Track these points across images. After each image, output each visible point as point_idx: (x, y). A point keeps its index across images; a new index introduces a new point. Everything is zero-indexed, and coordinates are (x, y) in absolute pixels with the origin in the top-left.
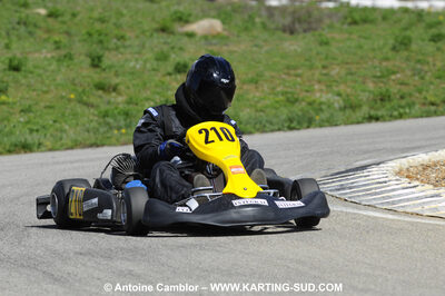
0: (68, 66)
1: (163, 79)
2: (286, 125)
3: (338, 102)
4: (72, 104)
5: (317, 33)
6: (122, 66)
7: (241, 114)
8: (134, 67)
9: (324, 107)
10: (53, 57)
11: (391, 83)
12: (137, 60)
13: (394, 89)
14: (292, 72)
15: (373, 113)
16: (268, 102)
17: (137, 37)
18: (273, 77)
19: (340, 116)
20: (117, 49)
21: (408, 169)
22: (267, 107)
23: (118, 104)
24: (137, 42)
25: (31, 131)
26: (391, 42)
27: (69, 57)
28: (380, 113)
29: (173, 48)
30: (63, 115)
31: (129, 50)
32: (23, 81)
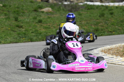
0: (8, 20)
1: (35, 24)
4: (10, 31)
5: (78, 12)
6: (24, 21)
8: (27, 21)
10: (4, 18)
11: (99, 26)
12: (28, 19)
13: (100, 28)
17: (28, 12)
20: (22, 16)
21: (104, 50)
23: (23, 31)
24: (28, 14)
26: (99, 14)
27: (8, 18)
29: (38, 16)
30: (7, 34)
31: (25, 16)
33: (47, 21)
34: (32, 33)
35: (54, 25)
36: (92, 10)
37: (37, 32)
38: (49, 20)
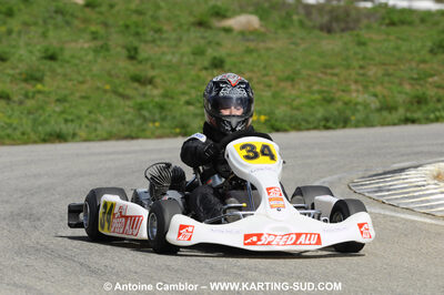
0: (105, 57)
1: (199, 73)
2: (323, 123)
3: (375, 103)
4: (108, 96)
5: (355, 32)
6: (159, 59)
7: (277, 112)
8: (170, 61)
9: (359, 107)
10: (90, 48)
11: (428, 86)
12: (173, 54)
13: (431, 92)
14: (329, 71)
15: (409, 115)
16: (303, 101)
17: (174, 30)
18: (309, 75)
19: (375, 117)
20: (154, 41)
22: (303, 105)
23: (153, 97)
24: (174, 35)
25: (66, 121)
26: (429, 44)
27: (105, 48)
28: (416, 116)
29: (210, 42)
30: (98, 106)
31: (165, 43)
32: (59, 70)
33: (243, 62)
34: (188, 103)
35: (266, 79)
36: (405, 28)
38: (248, 59)
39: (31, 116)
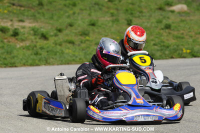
0: (117, 24)
1: (160, 31)
6: (142, 25)
7: (195, 48)
8: (146, 26)
10: (110, 20)
12: (148, 22)
17: (148, 12)
20: (139, 17)
24: (148, 14)
27: (117, 20)
29: (164, 17)
31: (144, 18)
32: (96, 30)
33: (179, 26)
34: (155, 45)
35: (190, 33)
37: (162, 44)
38: (182, 25)
39: (84, 51)
